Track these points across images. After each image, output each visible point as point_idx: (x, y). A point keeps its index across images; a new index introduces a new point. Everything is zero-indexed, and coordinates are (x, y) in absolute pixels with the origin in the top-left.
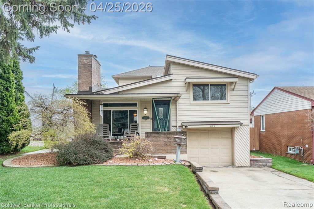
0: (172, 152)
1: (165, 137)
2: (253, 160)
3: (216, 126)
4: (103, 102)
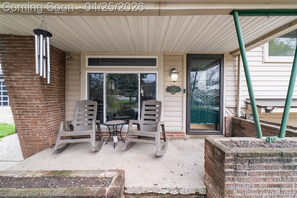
4: (87, 57)
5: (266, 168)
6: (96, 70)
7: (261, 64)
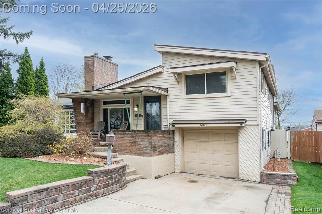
0: (136, 153)
1: (130, 136)
2: (267, 174)
3: (208, 125)
4: (102, 101)
5: (120, 133)
6: (106, 107)
7: (181, 100)
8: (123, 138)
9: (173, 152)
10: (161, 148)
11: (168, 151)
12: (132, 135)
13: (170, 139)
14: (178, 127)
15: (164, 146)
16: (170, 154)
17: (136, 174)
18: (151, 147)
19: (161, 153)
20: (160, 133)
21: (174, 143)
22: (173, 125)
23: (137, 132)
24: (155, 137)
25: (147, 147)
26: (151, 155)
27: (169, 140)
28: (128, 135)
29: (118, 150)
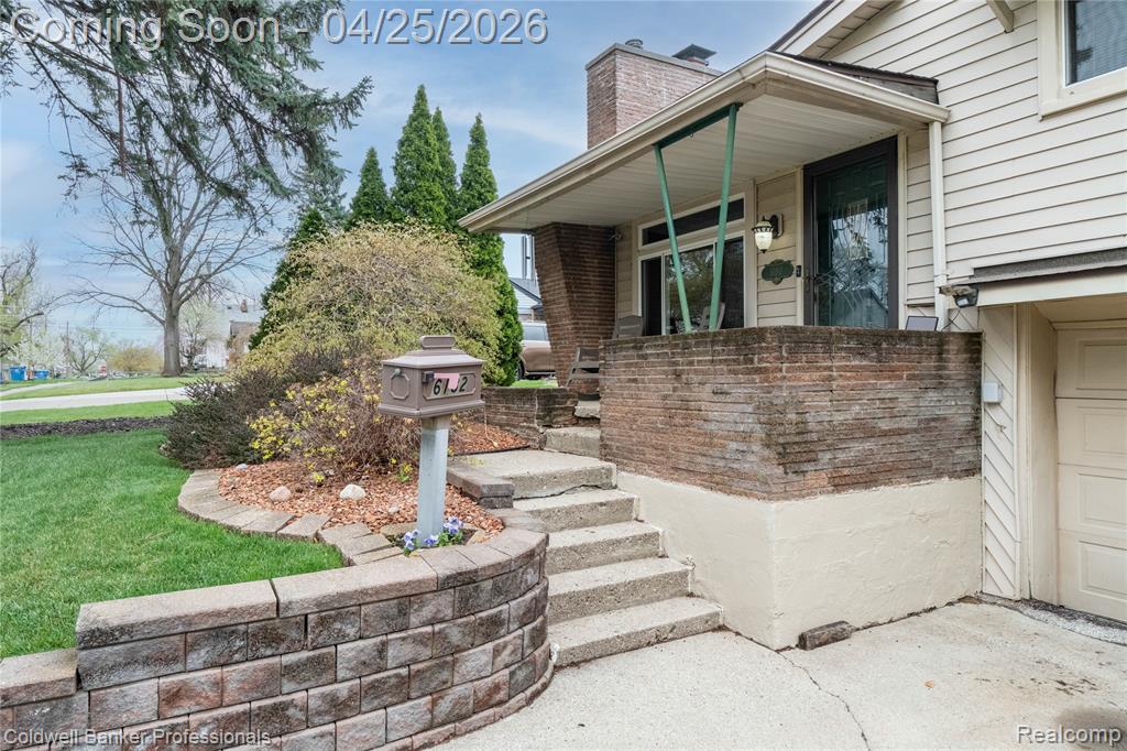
0: (692, 468)
1: (664, 372)
4: (641, 227)
6: (653, 251)
7: (1034, 126)
8: (635, 381)
9: (973, 469)
10: (857, 448)
11: (928, 466)
12: (676, 364)
13: (940, 387)
14: (1010, 306)
15: (885, 434)
16: (946, 479)
17: (691, 595)
18: (768, 435)
19: (867, 477)
20: (852, 344)
21: (978, 410)
22: (965, 294)
23: (697, 345)
24: (806, 376)
25: (746, 437)
26: (764, 490)
27: (932, 395)
28: (653, 365)
29: (617, 447)
